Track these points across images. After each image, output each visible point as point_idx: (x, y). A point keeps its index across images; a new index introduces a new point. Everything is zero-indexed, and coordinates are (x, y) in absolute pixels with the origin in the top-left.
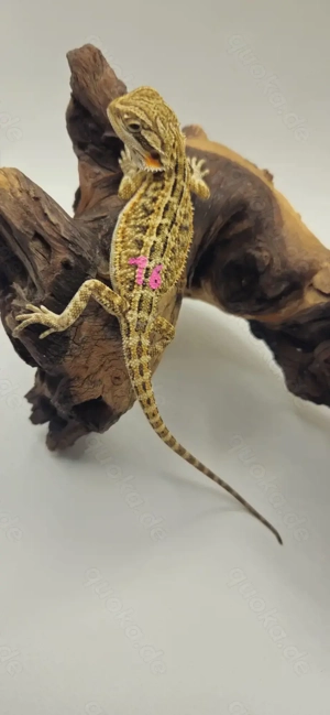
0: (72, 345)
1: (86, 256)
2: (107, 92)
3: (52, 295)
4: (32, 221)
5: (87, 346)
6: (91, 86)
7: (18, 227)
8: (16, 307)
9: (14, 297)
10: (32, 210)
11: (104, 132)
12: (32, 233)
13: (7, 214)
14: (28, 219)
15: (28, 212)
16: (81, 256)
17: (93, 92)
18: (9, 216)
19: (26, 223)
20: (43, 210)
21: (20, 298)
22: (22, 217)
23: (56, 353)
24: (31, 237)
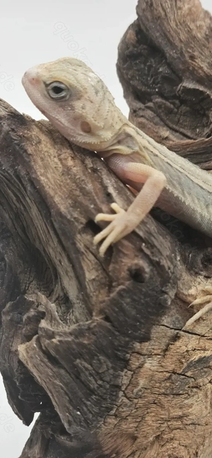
0: (122, 399)
1: (165, 263)
2: (192, 26)
3: (107, 319)
4: (86, 203)
5: (141, 402)
6: (171, 16)
7: (63, 209)
8: (46, 331)
9: (42, 315)
10: (90, 187)
11: (181, 80)
12: (84, 221)
13: (47, 188)
14: (81, 199)
15: (82, 189)
16: (158, 263)
17: (173, 24)
18: (52, 193)
19: (76, 204)
20: (105, 188)
21: (52, 319)
22: (71, 195)
23: (96, 410)
24: (80, 227)
